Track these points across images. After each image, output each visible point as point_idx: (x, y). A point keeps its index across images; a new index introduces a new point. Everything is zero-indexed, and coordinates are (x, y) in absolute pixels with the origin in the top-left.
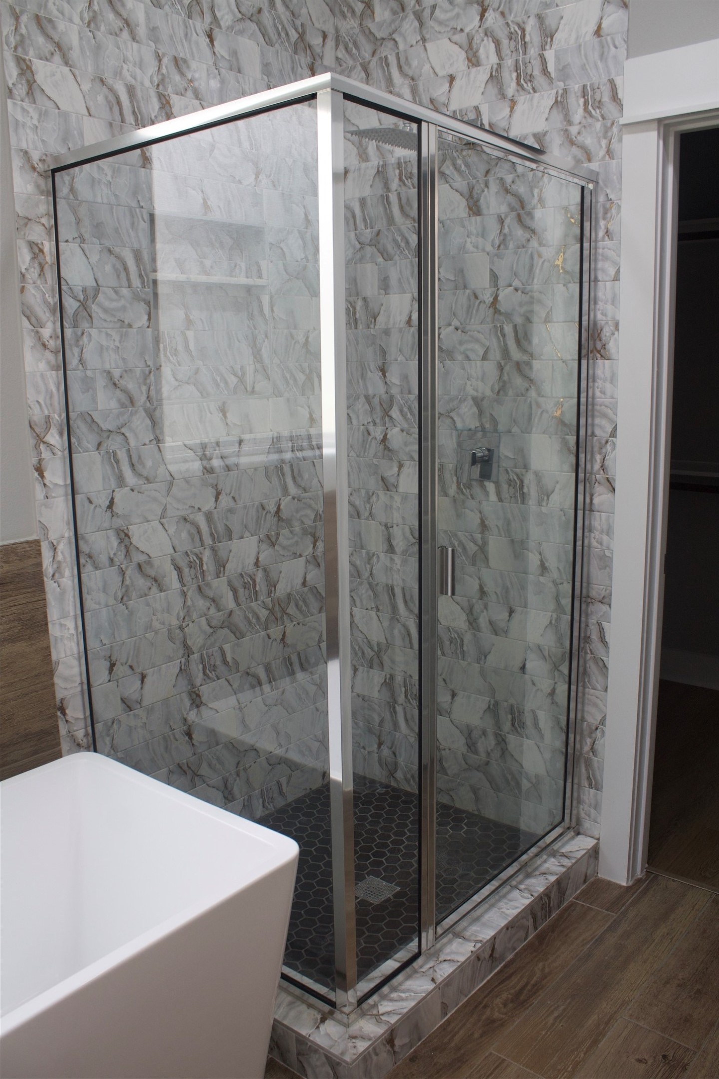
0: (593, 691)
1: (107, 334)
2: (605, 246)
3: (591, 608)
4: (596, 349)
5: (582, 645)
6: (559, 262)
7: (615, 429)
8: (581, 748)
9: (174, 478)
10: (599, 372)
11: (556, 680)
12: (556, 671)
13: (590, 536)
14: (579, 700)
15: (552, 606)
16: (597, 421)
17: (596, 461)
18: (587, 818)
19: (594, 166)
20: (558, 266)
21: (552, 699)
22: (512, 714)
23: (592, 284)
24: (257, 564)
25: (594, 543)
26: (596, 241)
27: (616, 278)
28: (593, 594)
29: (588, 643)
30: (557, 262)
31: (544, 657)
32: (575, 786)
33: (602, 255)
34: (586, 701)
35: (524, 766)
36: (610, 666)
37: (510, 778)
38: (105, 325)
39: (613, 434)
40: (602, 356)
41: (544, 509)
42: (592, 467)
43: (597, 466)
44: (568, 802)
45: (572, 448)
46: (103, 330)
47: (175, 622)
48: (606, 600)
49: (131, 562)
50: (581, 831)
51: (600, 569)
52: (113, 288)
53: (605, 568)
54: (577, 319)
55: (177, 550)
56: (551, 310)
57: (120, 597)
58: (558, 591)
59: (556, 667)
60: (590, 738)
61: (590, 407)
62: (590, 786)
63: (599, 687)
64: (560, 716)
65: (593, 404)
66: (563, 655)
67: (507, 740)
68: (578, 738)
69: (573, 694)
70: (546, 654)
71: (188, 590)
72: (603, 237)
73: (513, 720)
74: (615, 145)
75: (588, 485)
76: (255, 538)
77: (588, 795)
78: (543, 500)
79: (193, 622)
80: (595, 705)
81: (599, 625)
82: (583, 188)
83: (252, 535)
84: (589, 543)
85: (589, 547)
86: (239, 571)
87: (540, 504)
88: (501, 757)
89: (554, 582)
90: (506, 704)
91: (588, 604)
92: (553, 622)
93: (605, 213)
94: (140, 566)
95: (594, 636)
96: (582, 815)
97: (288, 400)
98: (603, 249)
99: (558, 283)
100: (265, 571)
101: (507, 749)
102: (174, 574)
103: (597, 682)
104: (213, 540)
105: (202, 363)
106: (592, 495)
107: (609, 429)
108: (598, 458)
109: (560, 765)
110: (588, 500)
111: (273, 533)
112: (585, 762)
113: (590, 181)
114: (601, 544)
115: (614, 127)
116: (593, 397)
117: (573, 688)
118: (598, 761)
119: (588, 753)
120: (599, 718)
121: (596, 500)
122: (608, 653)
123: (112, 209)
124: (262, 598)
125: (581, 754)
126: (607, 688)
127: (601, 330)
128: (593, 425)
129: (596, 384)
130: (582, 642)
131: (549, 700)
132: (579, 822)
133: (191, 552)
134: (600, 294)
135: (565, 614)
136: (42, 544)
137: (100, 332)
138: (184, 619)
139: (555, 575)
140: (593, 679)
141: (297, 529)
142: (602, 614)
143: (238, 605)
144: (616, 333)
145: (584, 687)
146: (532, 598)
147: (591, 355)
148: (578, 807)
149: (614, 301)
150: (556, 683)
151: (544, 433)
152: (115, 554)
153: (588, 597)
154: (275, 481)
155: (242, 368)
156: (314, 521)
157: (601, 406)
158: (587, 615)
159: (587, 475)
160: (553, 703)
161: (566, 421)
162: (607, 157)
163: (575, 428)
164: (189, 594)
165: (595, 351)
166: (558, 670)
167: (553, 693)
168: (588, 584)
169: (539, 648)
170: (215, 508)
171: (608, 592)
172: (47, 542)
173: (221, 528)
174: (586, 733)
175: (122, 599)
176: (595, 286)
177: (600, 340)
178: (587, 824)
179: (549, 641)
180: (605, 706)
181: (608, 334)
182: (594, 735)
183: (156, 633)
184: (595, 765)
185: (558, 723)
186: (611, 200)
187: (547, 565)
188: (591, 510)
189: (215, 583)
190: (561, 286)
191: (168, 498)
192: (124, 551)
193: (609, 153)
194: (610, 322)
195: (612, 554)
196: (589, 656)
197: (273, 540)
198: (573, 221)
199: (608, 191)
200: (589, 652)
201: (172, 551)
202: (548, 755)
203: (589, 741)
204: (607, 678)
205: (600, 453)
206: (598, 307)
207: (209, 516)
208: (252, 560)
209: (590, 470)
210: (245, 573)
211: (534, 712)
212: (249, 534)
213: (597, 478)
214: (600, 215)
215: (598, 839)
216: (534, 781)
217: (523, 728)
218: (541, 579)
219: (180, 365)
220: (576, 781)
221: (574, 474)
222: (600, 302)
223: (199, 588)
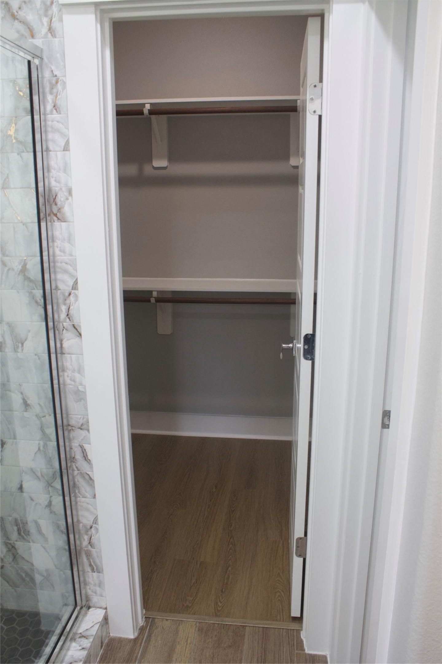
0: (83, 499)
2: (53, 119)
3: (72, 434)
4: (53, 213)
5: (69, 465)
6: (12, 132)
7: (76, 282)
8: (81, 544)
10: (57, 233)
11: (51, 494)
12: (50, 487)
13: (64, 375)
14: (73, 507)
15: (38, 435)
16: (59, 276)
17: (62, 311)
18: (94, 594)
19: (38, 42)
20: (11, 136)
21: (50, 509)
22: (17, 526)
23: (44, 153)
25: (68, 381)
26: (45, 114)
27: (66, 148)
28: (73, 422)
29: (74, 462)
30: (9, 133)
31: (38, 477)
32: (81, 573)
33: (52, 127)
34: (79, 507)
35: (34, 564)
36: (95, 479)
37: (24, 575)
39: (75, 286)
40: (58, 219)
41: (20, 355)
42: (59, 317)
43: (63, 316)
44: (77, 586)
45: (39, 301)
48: (84, 427)
50: (91, 605)
51: (76, 402)
53: (80, 400)
54: (34, 185)
56: (8, 177)
58: (41, 423)
59: (49, 484)
60: (87, 535)
61: (52, 264)
62: (93, 570)
63: (89, 496)
64: (58, 522)
65: (54, 262)
66: (54, 474)
67: (16, 547)
68: (77, 537)
69: (68, 504)
70: (39, 475)
72: (52, 111)
73: (19, 530)
74: (56, 24)
75: (57, 332)
77: (92, 577)
78: (18, 347)
80: (87, 510)
81: (82, 447)
82: (29, 62)
84: (64, 381)
85: (64, 385)
87: (15, 350)
88: (13, 560)
89: (37, 415)
90: (10, 518)
91: (69, 431)
92: (41, 448)
93: (52, 89)
95: (79, 456)
96: (90, 592)
98: (52, 121)
99: (12, 152)
101: (18, 554)
103: (86, 492)
106: (61, 341)
107: (71, 283)
108: (64, 308)
109: (65, 558)
110: (58, 345)
112: (86, 554)
113: (35, 56)
114: (74, 381)
115: (54, 6)
116: (54, 256)
117: (67, 498)
118: (96, 551)
119: (87, 546)
120: (92, 519)
121: (66, 345)
122: (91, 467)
125: (81, 548)
126: (95, 495)
127: (56, 196)
128: (56, 280)
129: (56, 244)
130: (68, 461)
131: (47, 511)
132: (88, 599)
134: (52, 163)
135: (50, 440)
139: (37, 410)
140: (83, 490)
142: (82, 438)
144: (70, 198)
145: (76, 497)
146: (20, 431)
147: (48, 218)
148: (85, 588)
149: (66, 169)
150: (51, 497)
151: (12, 288)
153: (69, 425)
157: (61, 263)
158: (70, 440)
159: (56, 323)
160: (51, 513)
161: (32, 278)
162: (50, 35)
163: (41, 284)
165: (52, 215)
166: (52, 486)
167: (50, 504)
168: (67, 414)
169: (32, 471)
171: (85, 419)
174: (83, 532)
176: (47, 155)
177: (56, 204)
178: (95, 599)
179: (40, 465)
180: (96, 509)
181: (62, 199)
182: (89, 533)
184: (95, 554)
185: (58, 527)
186: (56, 76)
187: (29, 402)
188: (62, 353)
190: (16, 154)
193: (51, 30)
194: (64, 189)
195: (85, 388)
196: (76, 472)
198: (21, 94)
199: (53, 68)
200: (75, 469)
202: (53, 553)
203: (86, 538)
204: (94, 487)
205: (65, 304)
206: (51, 174)
209: (57, 320)
211: (36, 522)
213: (65, 326)
214: (47, 90)
215: (106, 609)
216: (45, 574)
217: (29, 535)
218: (26, 414)
220: (80, 569)
221: (44, 324)
222: (52, 171)
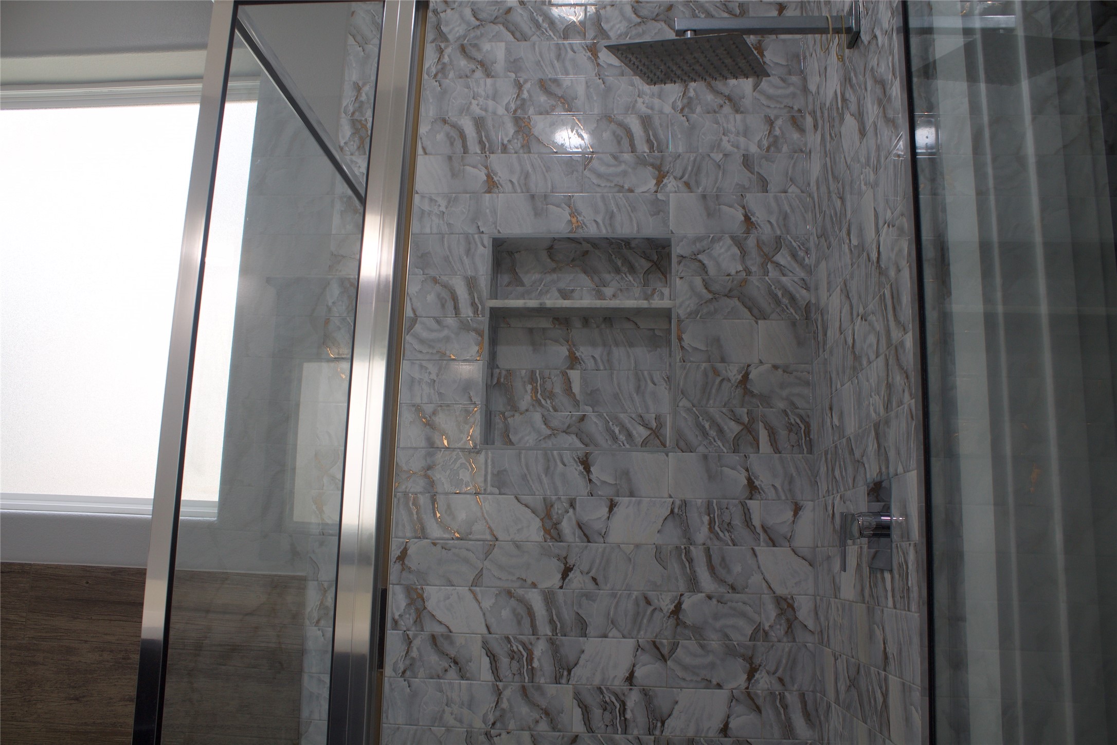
1: (421, 366)
9: (497, 540)
24: (630, 679)
38: (420, 356)
46: (418, 362)
47: (478, 724)
49: (423, 630)
52: (434, 318)
55: (492, 631)
57: (402, 669)
71: (505, 687)
76: (630, 643)
79: (508, 733)
83: (624, 637)
86: (597, 681)
94: (433, 638)
97: (705, 457)
100: (645, 693)
102: (486, 661)
104: (554, 630)
105: (591, 409)
111: (665, 641)
123: (443, 238)
124: (636, 732)
133: (515, 638)
136: (310, 583)
137: (413, 363)
138: (494, 724)
141: (715, 643)
143: (590, 730)
152: (400, 616)
154: (675, 567)
155: (658, 418)
156: (753, 638)
164: (507, 693)
170: (561, 587)
172: (316, 583)
173: (568, 616)
175: (404, 672)
183: (449, 730)
189: (552, 689)
191: (485, 562)
192: (414, 615)
197: (665, 651)
201: (485, 631)
207: (549, 598)
208: (623, 673)
210: (607, 689)
212: (618, 634)
219: (556, 410)
223: (524, 689)
